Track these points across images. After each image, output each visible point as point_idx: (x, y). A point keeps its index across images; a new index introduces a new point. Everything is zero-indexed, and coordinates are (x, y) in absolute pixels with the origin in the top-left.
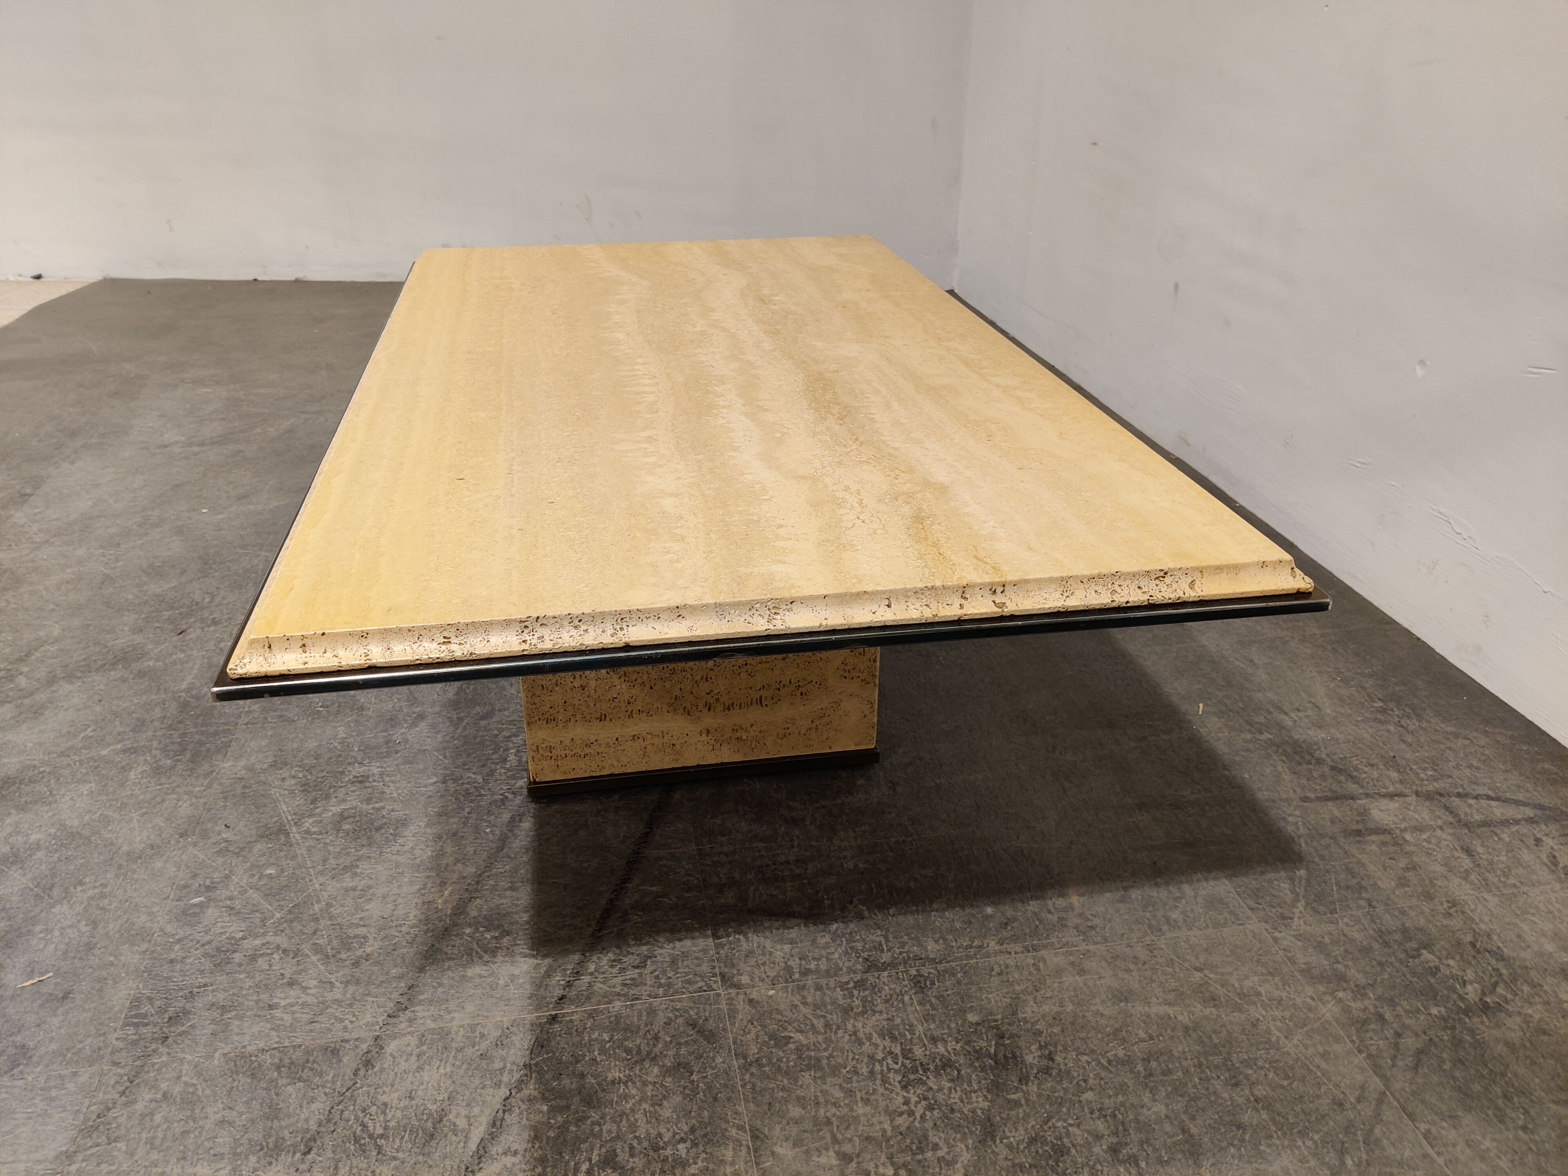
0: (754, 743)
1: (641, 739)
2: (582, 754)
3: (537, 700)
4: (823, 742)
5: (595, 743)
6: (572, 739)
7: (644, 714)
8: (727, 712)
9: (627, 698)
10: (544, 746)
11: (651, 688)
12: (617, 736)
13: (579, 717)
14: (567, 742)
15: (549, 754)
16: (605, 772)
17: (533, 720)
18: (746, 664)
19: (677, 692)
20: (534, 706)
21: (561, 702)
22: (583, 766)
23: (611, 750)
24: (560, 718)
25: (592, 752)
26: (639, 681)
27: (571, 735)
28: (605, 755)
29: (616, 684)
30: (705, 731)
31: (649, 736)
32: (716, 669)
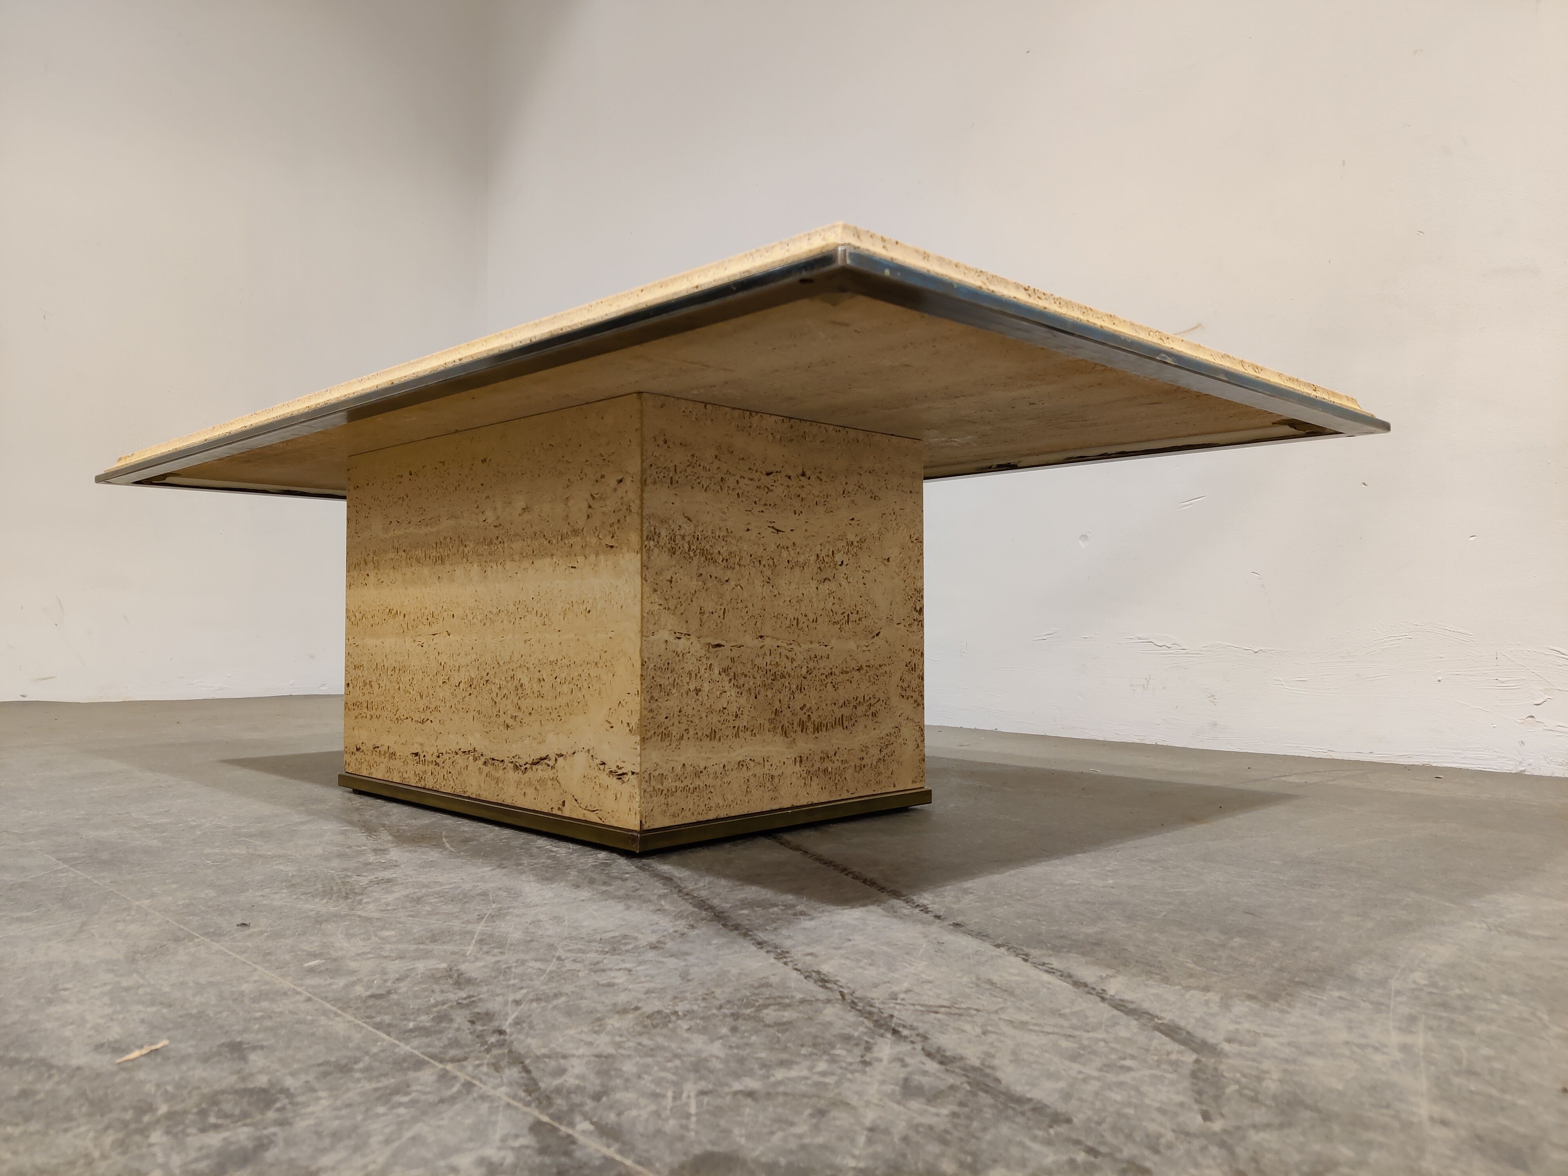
0: (838, 778)
1: (745, 768)
2: (692, 787)
3: (654, 705)
4: (889, 777)
5: (705, 772)
6: (684, 765)
7: (749, 733)
8: (816, 735)
9: (735, 709)
10: (657, 773)
11: (756, 698)
12: (724, 761)
13: (692, 732)
14: (679, 769)
15: (660, 786)
16: (712, 816)
17: (649, 734)
18: (831, 674)
19: (777, 705)
20: (651, 714)
21: (677, 710)
22: (691, 807)
23: (718, 782)
24: (674, 733)
25: (702, 785)
26: (746, 685)
27: (682, 760)
28: (712, 789)
29: (726, 689)
30: (798, 759)
31: (752, 764)
32: (808, 677)
